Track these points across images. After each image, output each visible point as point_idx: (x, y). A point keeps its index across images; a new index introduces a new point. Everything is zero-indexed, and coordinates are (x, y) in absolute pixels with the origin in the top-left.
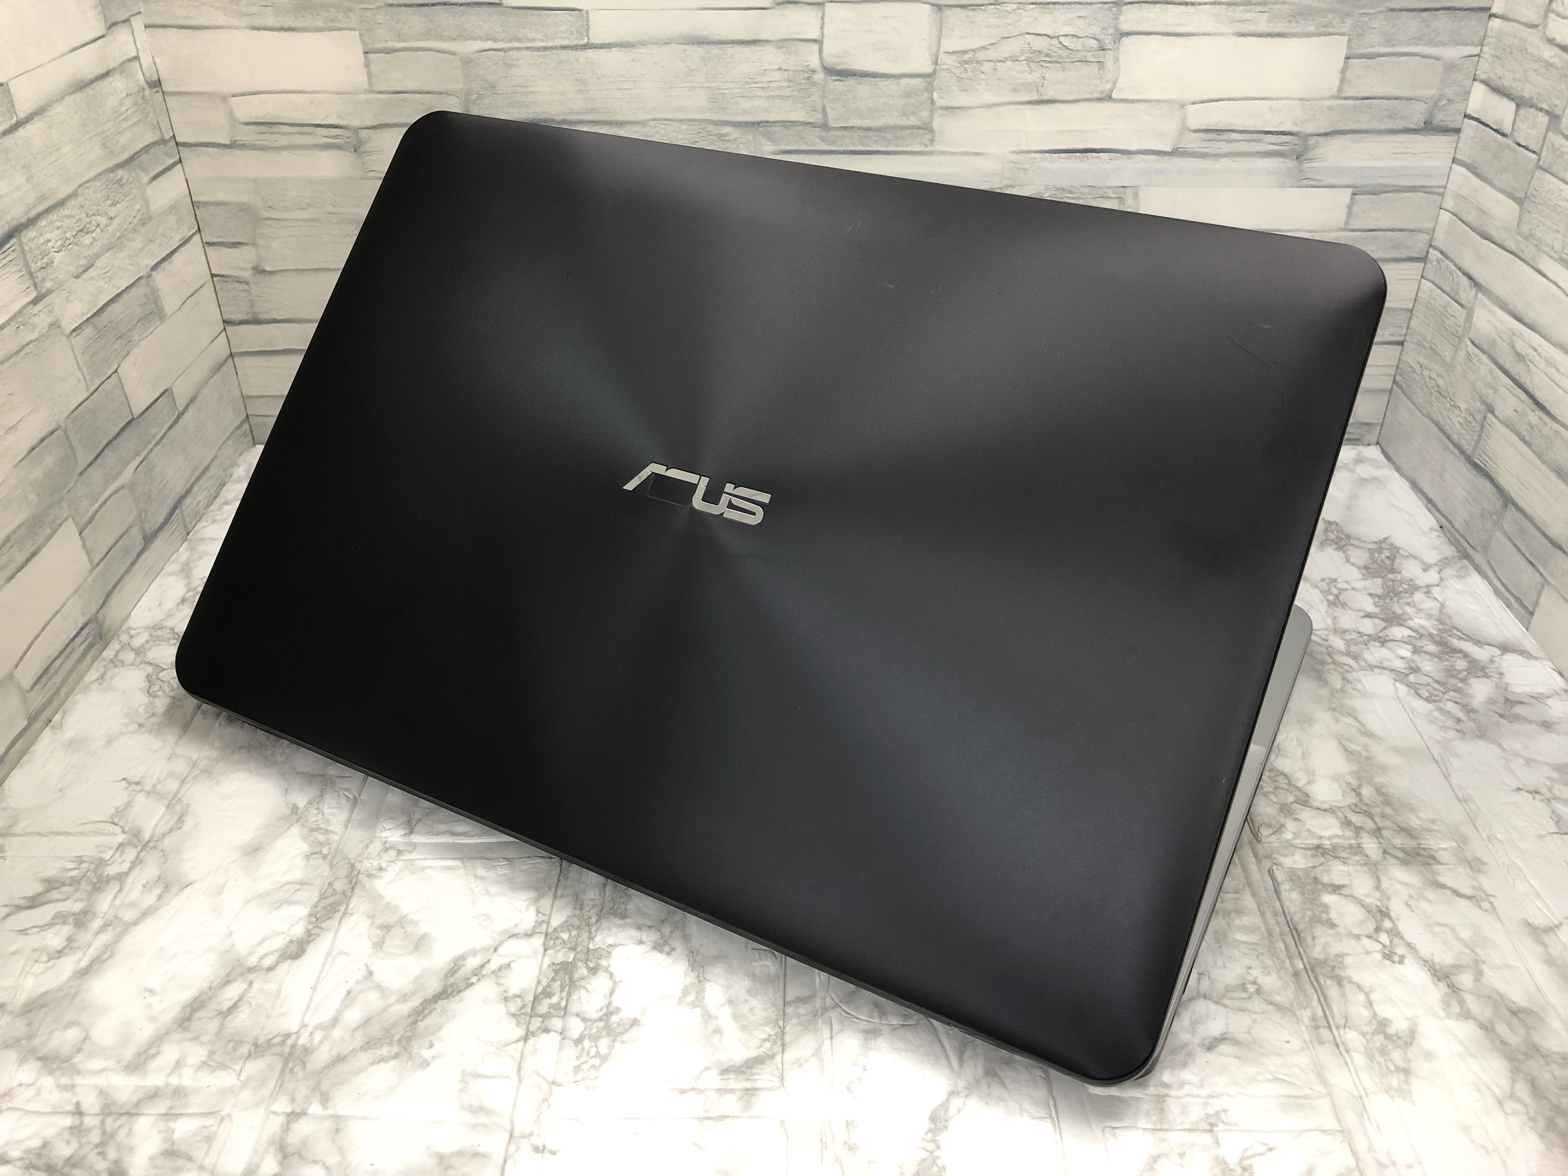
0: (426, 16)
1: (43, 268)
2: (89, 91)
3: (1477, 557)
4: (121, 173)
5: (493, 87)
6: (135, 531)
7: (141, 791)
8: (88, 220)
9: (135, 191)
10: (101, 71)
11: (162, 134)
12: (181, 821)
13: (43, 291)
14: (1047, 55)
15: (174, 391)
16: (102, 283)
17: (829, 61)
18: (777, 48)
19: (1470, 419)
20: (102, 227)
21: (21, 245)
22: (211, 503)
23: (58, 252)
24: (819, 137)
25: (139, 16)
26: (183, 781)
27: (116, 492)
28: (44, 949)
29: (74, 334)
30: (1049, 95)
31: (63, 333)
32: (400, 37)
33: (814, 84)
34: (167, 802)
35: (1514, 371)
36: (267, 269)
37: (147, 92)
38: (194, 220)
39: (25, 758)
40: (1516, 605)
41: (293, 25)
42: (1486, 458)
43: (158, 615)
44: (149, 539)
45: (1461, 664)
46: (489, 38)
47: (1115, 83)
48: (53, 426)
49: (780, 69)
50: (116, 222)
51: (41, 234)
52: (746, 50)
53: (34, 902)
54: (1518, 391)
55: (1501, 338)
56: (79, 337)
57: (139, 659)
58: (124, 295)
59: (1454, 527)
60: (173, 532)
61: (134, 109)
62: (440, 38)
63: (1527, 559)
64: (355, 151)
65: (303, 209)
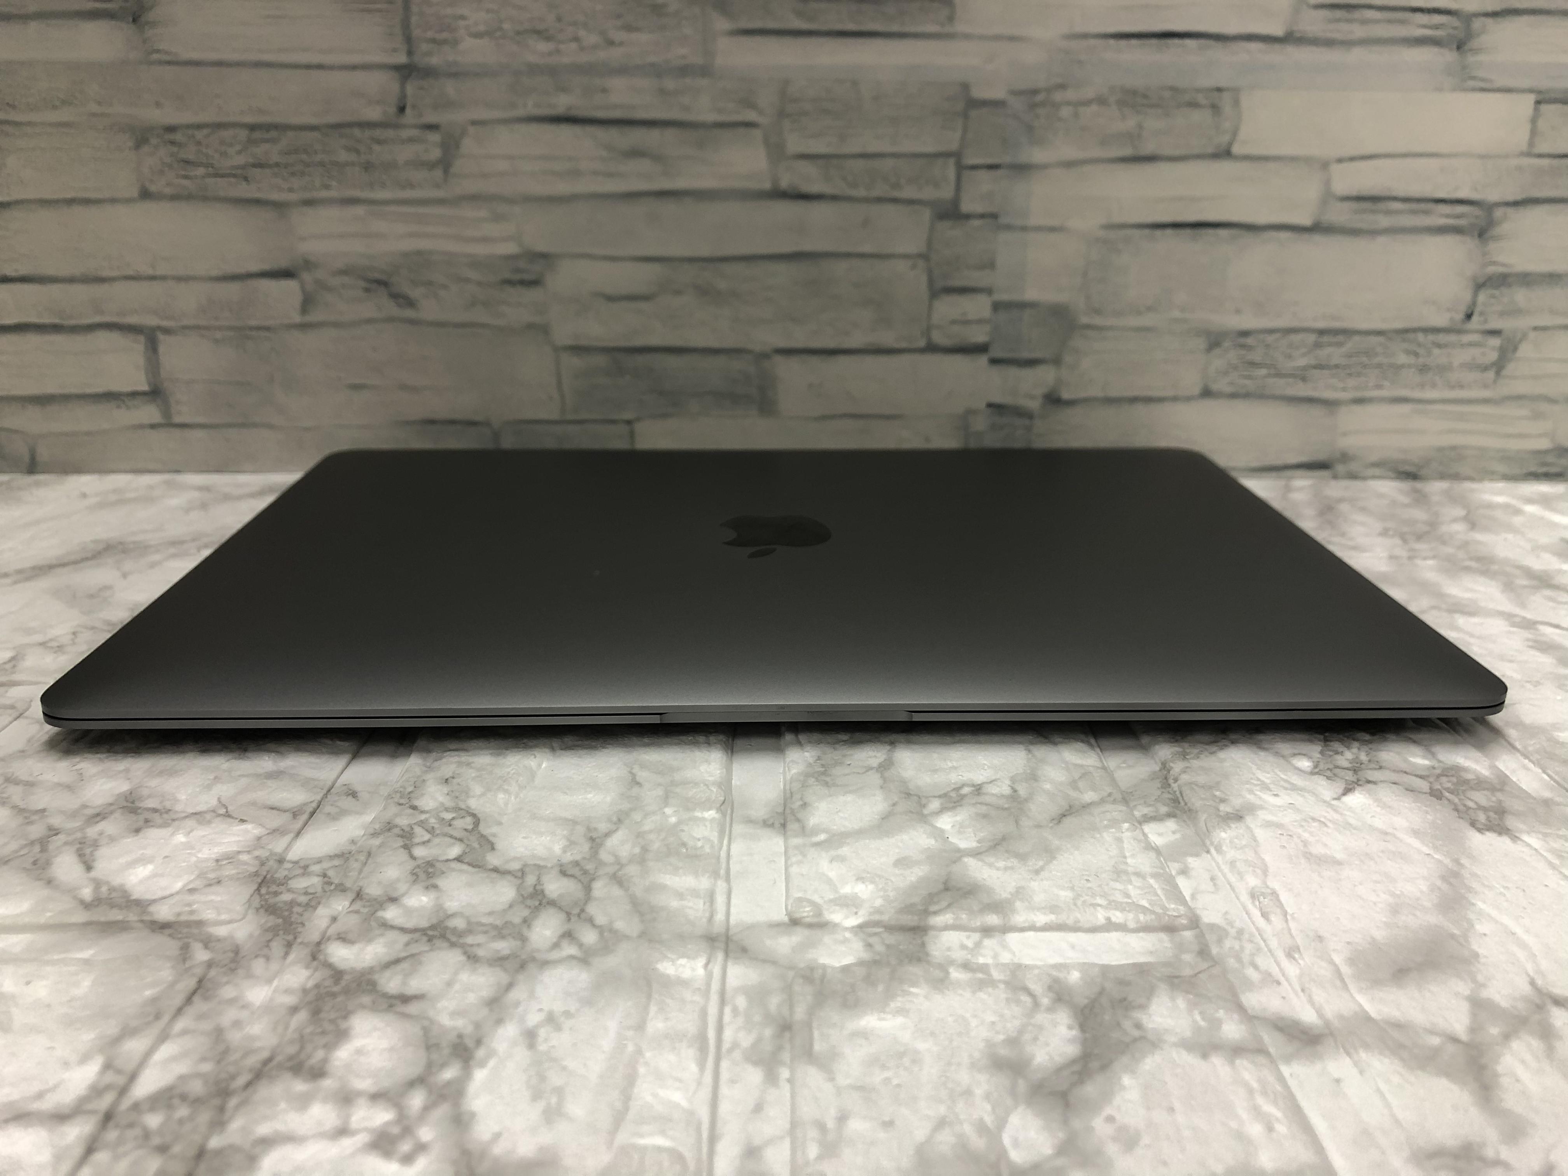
24: (796, 11)
64: (134, 21)
65: (55, 107)
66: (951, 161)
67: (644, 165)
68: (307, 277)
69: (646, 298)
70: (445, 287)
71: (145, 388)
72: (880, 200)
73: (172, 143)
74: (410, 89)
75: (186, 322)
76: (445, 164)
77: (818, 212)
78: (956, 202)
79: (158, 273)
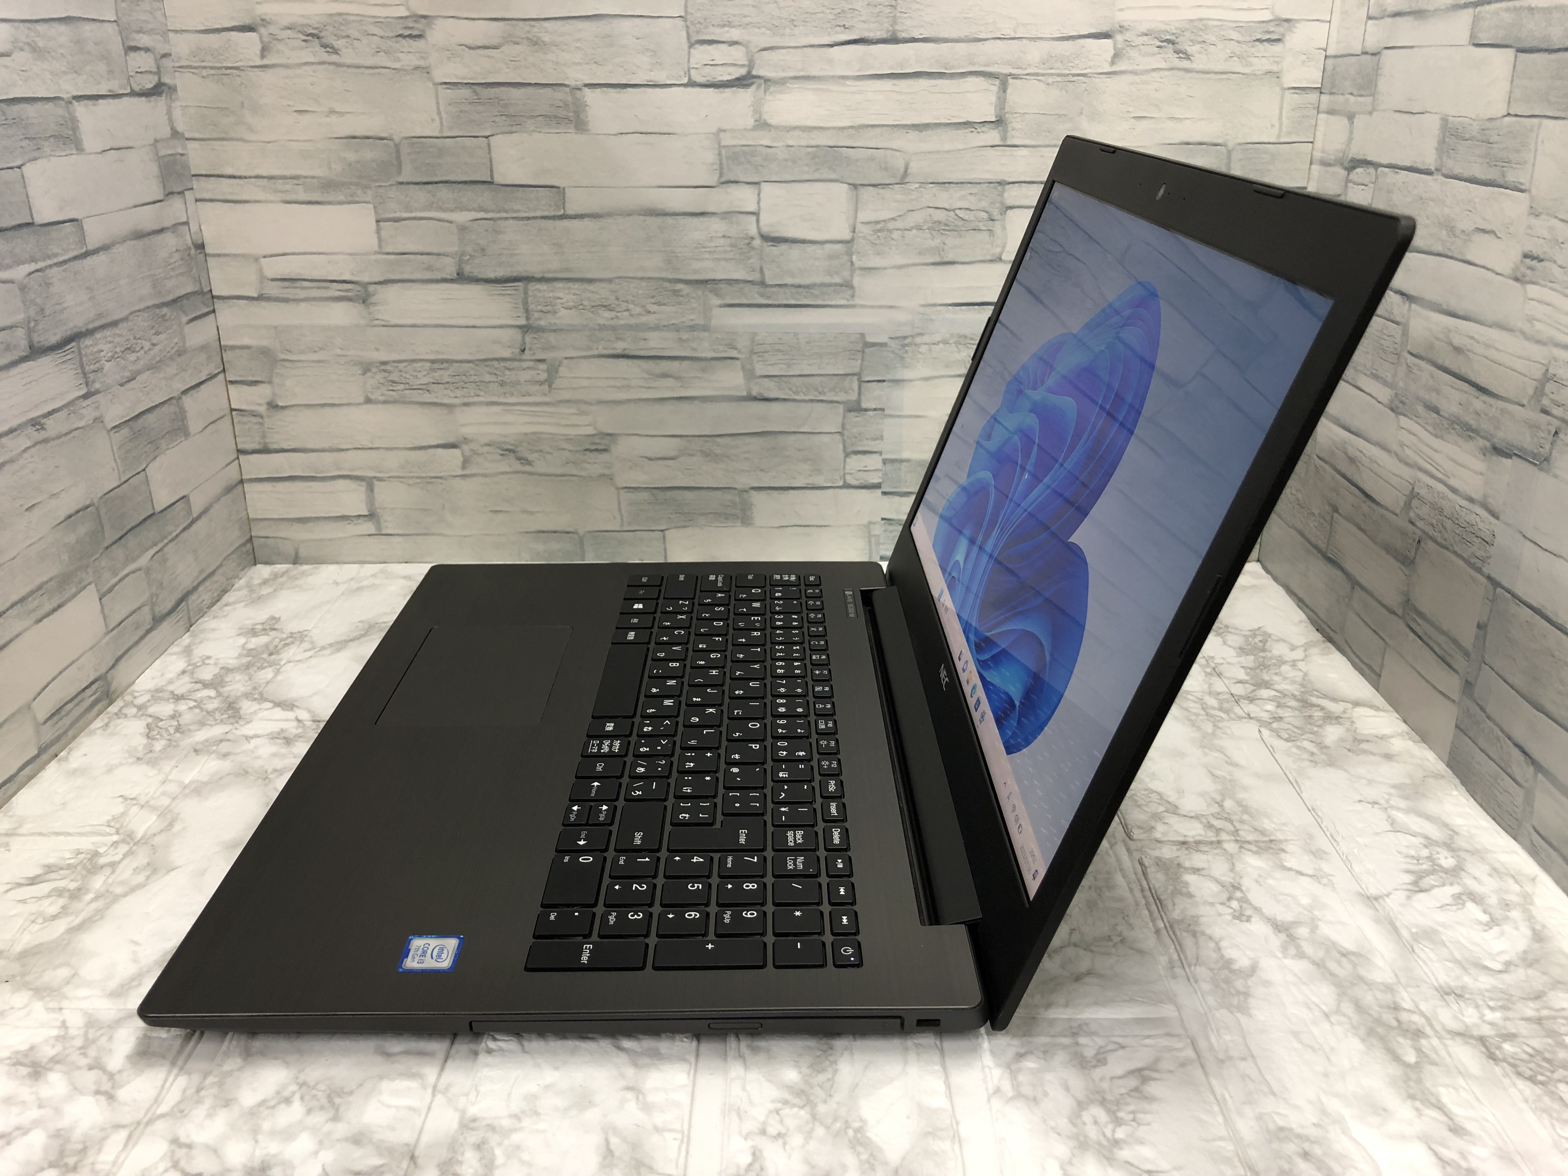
0: (429, 192)
1: (94, 371)
2: (146, 239)
3: (1336, 637)
4: (165, 310)
5: (483, 250)
6: (146, 610)
7: (135, 805)
8: (135, 341)
9: (175, 327)
10: (156, 227)
11: (202, 288)
12: (171, 825)
13: (93, 390)
14: (946, 225)
15: (191, 499)
16: (141, 394)
17: (765, 230)
18: (723, 219)
19: (1322, 521)
20: (146, 349)
21: (79, 349)
22: (213, 604)
23: (108, 361)
24: (758, 293)
25: (191, 191)
26: (174, 799)
27: (134, 572)
28: (41, 914)
29: (114, 431)
30: (950, 257)
31: (105, 428)
32: (408, 209)
33: (753, 248)
34: (159, 813)
35: (1349, 474)
36: (280, 404)
37: (193, 251)
38: (220, 361)
39: (32, 781)
40: (1367, 671)
41: (319, 199)
42: (1335, 550)
43: (160, 682)
44: (158, 621)
45: (1318, 714)
46: (481, 209)
47: (1004, 247)
48: (88, 503)
49: (724, 236)
50: (157, 348)
51: (96, 344)
52: (696, 221)
53: (33, 881)
54: (1353, 488)
55: (1337, 448)
56: (117, 434)
57: (140, 713)
58: (158, 409)
59: (1318, 617)
60: (178, 621)
61: (180, 262)
62: (441, 209)
63: (1371, 628)
64: (363, 302)
65: (315, 352)
66: (856, 378)
67: (670, 382)
68: (465, 448)
69: (672, 459)
70: (550, 453)
71: (366, 513)
72: (812, 401)
73: (385, 371)
74: (528, 339)
75: (391, 474)
76: (549, 382)
77: (776, 408)
78: (858, 402)
79: (375, 446)
